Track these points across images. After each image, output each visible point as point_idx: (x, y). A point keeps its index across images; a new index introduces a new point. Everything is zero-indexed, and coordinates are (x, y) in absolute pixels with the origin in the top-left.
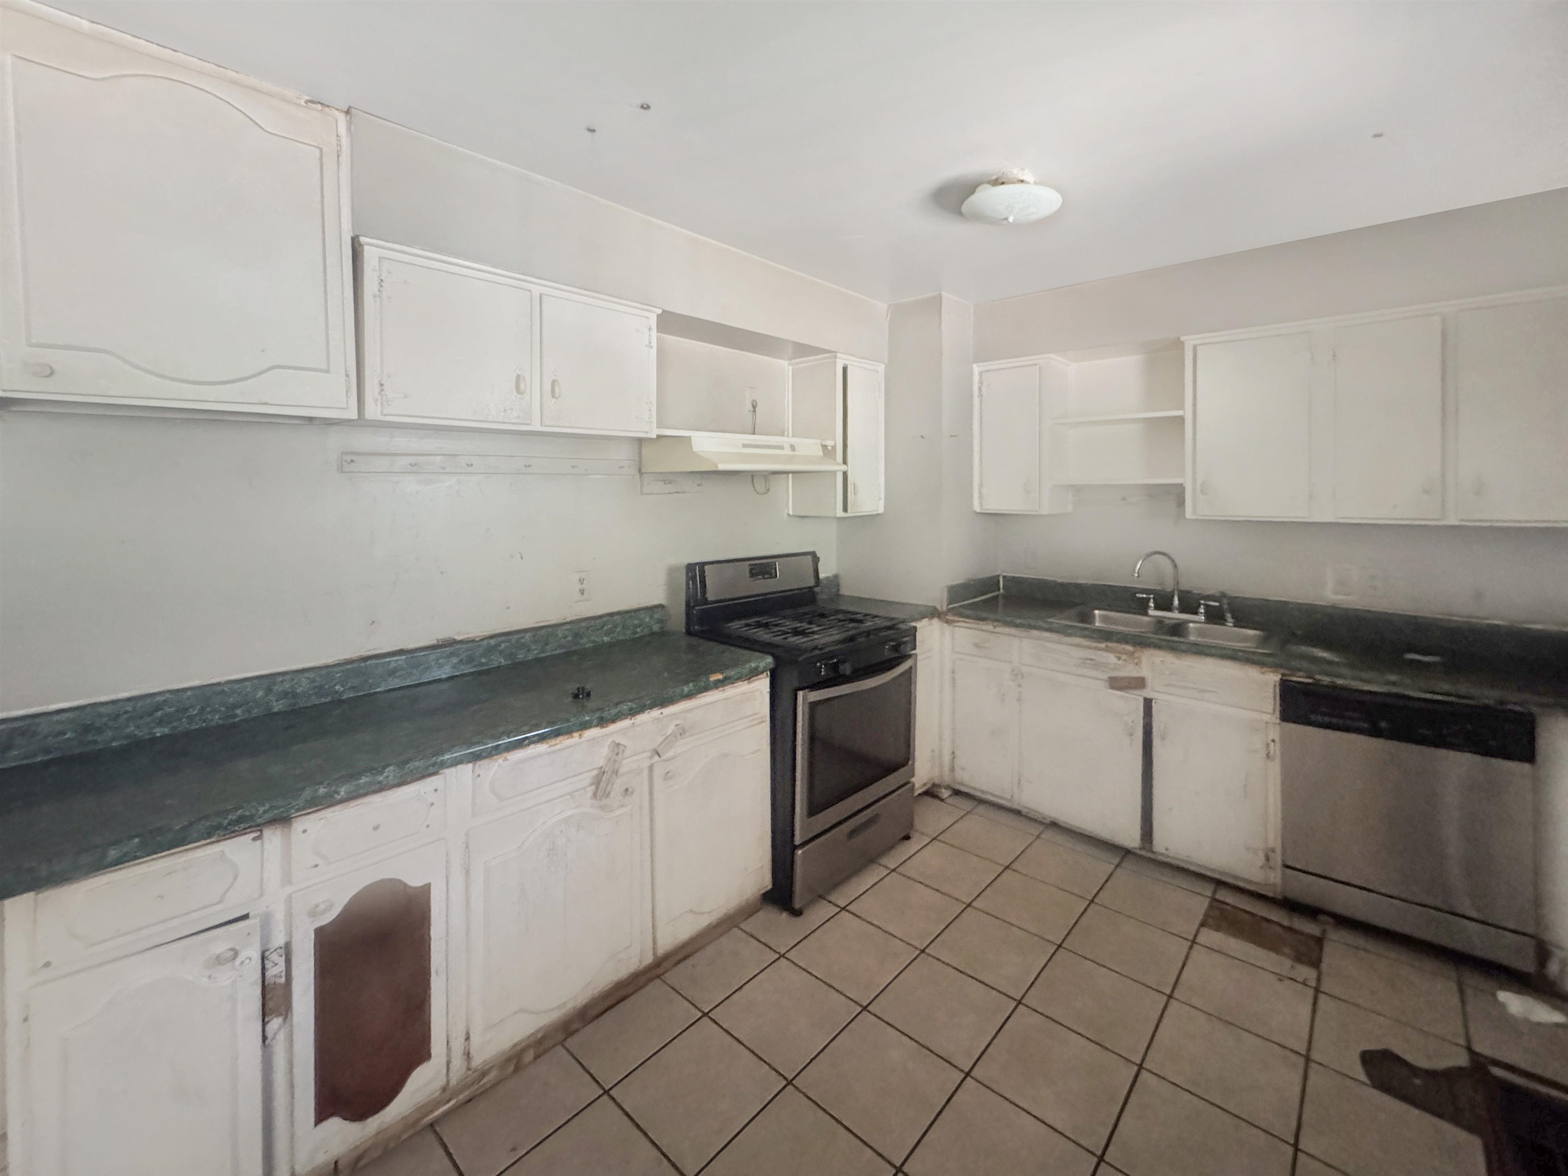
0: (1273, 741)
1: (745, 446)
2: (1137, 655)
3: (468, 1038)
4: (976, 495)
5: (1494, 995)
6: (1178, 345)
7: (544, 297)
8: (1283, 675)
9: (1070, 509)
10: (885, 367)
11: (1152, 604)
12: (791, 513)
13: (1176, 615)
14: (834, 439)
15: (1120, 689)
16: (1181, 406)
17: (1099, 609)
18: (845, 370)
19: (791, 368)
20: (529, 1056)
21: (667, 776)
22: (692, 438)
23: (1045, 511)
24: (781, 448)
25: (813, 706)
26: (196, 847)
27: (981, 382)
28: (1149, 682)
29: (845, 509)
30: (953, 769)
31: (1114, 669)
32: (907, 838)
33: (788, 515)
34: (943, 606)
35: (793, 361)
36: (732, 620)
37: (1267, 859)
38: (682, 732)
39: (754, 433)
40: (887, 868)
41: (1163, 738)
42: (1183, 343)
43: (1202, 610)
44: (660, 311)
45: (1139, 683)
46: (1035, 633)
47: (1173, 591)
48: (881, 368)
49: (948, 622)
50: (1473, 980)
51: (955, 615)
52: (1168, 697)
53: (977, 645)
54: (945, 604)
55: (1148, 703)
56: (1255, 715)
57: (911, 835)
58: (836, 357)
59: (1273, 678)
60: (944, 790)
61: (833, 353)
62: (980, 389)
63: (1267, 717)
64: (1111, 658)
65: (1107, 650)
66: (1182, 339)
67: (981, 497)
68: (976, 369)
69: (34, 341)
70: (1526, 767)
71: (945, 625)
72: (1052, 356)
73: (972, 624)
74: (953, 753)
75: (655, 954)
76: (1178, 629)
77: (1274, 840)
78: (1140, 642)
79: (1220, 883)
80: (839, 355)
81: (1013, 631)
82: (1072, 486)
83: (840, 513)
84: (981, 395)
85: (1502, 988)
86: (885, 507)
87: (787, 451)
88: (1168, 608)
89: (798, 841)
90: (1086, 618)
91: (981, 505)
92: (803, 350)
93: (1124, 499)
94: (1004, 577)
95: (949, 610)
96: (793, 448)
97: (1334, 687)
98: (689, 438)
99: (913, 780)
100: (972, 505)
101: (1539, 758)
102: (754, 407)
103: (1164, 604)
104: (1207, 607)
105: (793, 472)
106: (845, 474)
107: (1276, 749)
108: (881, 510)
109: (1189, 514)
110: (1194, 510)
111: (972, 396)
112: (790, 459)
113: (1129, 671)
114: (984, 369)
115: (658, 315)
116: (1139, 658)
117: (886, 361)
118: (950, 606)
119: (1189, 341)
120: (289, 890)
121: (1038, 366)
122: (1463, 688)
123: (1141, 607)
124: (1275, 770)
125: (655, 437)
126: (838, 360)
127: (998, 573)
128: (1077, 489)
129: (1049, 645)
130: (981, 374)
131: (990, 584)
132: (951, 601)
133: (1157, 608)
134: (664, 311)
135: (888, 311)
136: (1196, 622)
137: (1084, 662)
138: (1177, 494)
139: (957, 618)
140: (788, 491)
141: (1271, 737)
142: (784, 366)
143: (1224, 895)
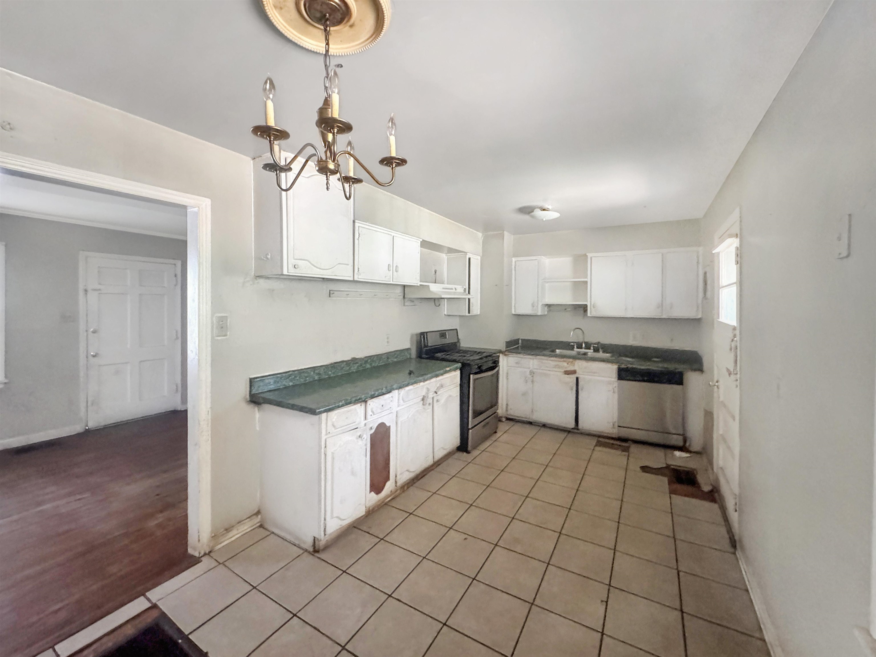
0: (615, 387)
1: (443, 288)
2: (574, 362)
3: (396, 476)
4: (513, 308)
5: (673, 454)
6: (586, 256)
7: (394, 237)
8: (619, 365)
9: (546, 313)
10: (481, 258)
11: (575, 347)
12: (446, 314)
13: (583, 350)
14: (466, 286)
15: (568, 374)
16: (586, 277)
17: (558, 349)
18: (469, 259)
19: (446, 257)
20: (406, 488)
21: (437, 401)
22: (430, 286)
23: (539, 313)
24: (452, 289)
25: (475, 380)
26: (350, 406)
27: (515, 265)
28: (577, 371)
29: (469, 313)
30: (507, 410)
31: (566, 368)
32: (496, 432)
33: (445, 315)
34: (504, 349)
35: (448, 255)
36: (437, 353)
37: (613, 425)
38: (442, 386)
39: (435, 283)
40: (481, 450)
41: (582, 390)
42: (587, 256)
43: (592, 348)
44: (421, 240)
45: (574, 372)
46: (538, 357)
47: (582, 342)
48: (479, 258)
49: (505, 355)
50: (669, 451)
51: (509, 352)
52: (584, 376)
53: (517, 363)
54: (505, 348)
55: (577, 379)
56: (610, 379)
57: (497, 431)
58: (467, 254)
59: (615, 367)
60: (503, 418)
61: (466, 253)
62: (515, 267)
63: (613, 379)
64: (565, 364)
65: (564, 361)
66: (587, 254)
67: (515, 308)
68: (514, 259)
69: (295, 258)
70: (681, 386)
71: (504, 356)
72: (542, 257)
73: (515, 355)
74: (507, 404)
75: (434, 461)
76: (585, 354)
77: (616, 419)
78: (574, 358)
79: (599, 436)
80: (468, 254)
81: (530, 357)
82: (547, 305)
83: (467, 314)
84: (515, 270)
85: (675, 451)
86: (480, 312)
87: (454, 290)
88: (581, 348)
89: (470, 427)
90: (553, 351)
91: (515, 311)
92: (451, 250)
93: (565, 309)
94: (522, 339)
95: (506, 351)
96: (456, 289)
97: (633, 368)
98: (428, 286)
99: (497, 411)
100: (511, 311)
101: (684, 384)
102: (435, 272)
103: (580, 346)
104: (593, 347)
105: (447, 298)
106: (469, 299)
107: (616, 390)
108: (479, 313)
109: (589, 315)
110: (591, 313)
111: (512, 270)
112: (455, 293)
113: (571, 368)
114: (516, 260)
115: (421, 242)
116: (574, 363)
117: (481, 255)
118: (507, 349)
119: (589, 255)
120: (366, 422)
121: (537, 260)
122: (666, 366)
123: (572, 348)
124: (616, 396)
125: (419, 285)
126: (467, 255)
127: (518, 338)
128: (549, 306)
129: (544, 361)
130: (515, 262)
131: (516, 342)
132: (507, 347)
133: (577, 348)
134: (423, 240)
135: (482, 237)
136: (590, 352)
137: (556, 366)
138: (584, 308)
139: (510, 353)
140: (445, 305)
141: (615, 385)
142: (444, 256)
143: (601, 439)
